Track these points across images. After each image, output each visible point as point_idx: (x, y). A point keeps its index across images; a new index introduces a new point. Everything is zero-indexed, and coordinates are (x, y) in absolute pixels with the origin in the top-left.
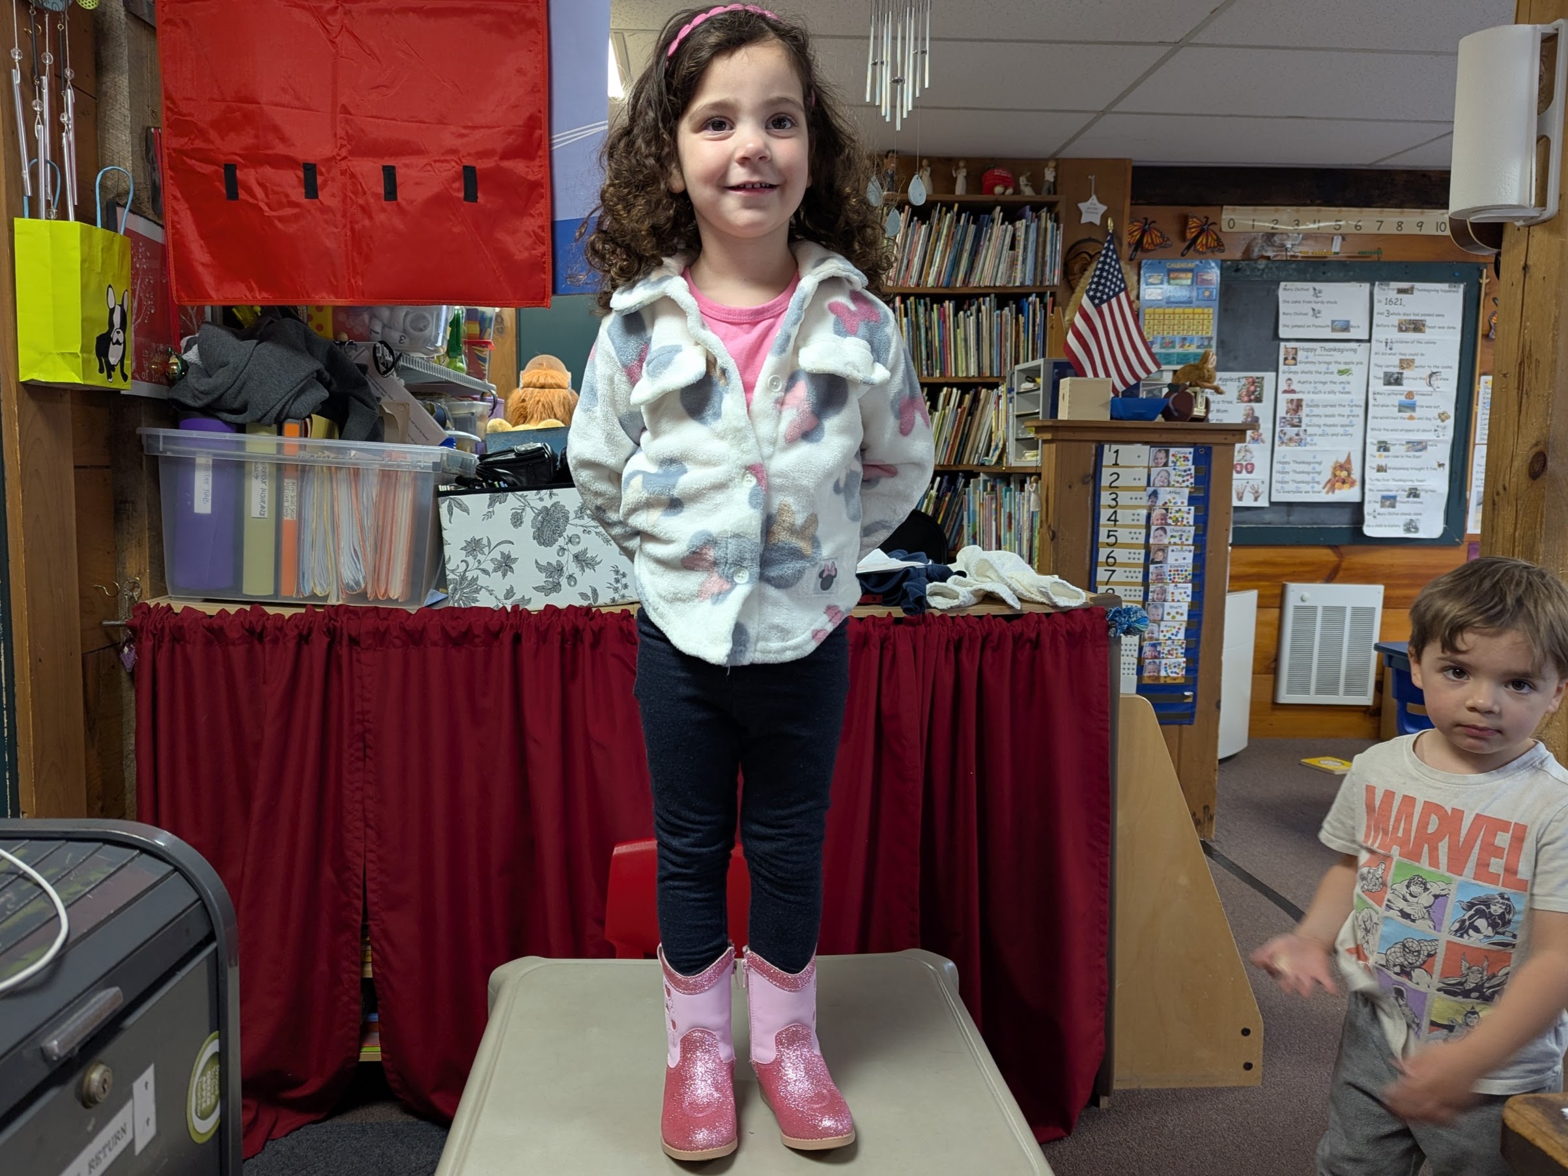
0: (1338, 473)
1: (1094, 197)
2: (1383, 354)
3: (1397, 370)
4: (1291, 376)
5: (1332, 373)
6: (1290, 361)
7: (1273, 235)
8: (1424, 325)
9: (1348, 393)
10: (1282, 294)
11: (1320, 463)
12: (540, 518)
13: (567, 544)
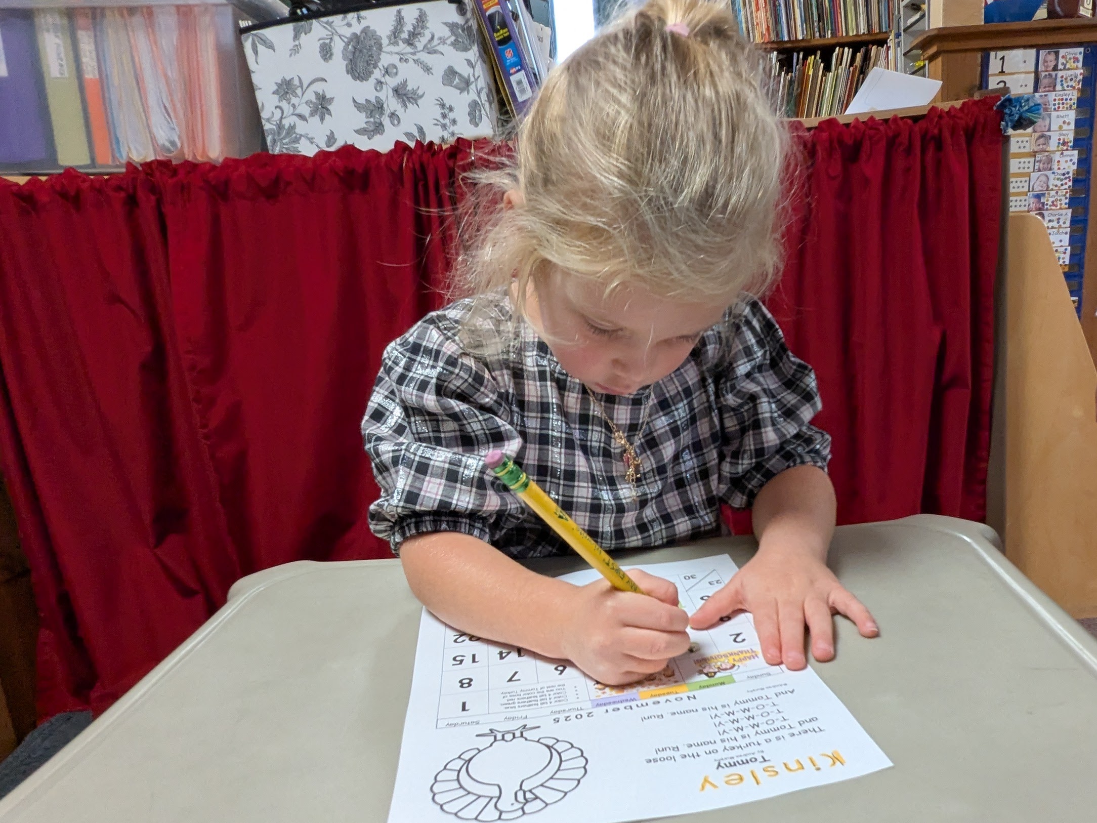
12: (350, 47)
13: (384, 76)
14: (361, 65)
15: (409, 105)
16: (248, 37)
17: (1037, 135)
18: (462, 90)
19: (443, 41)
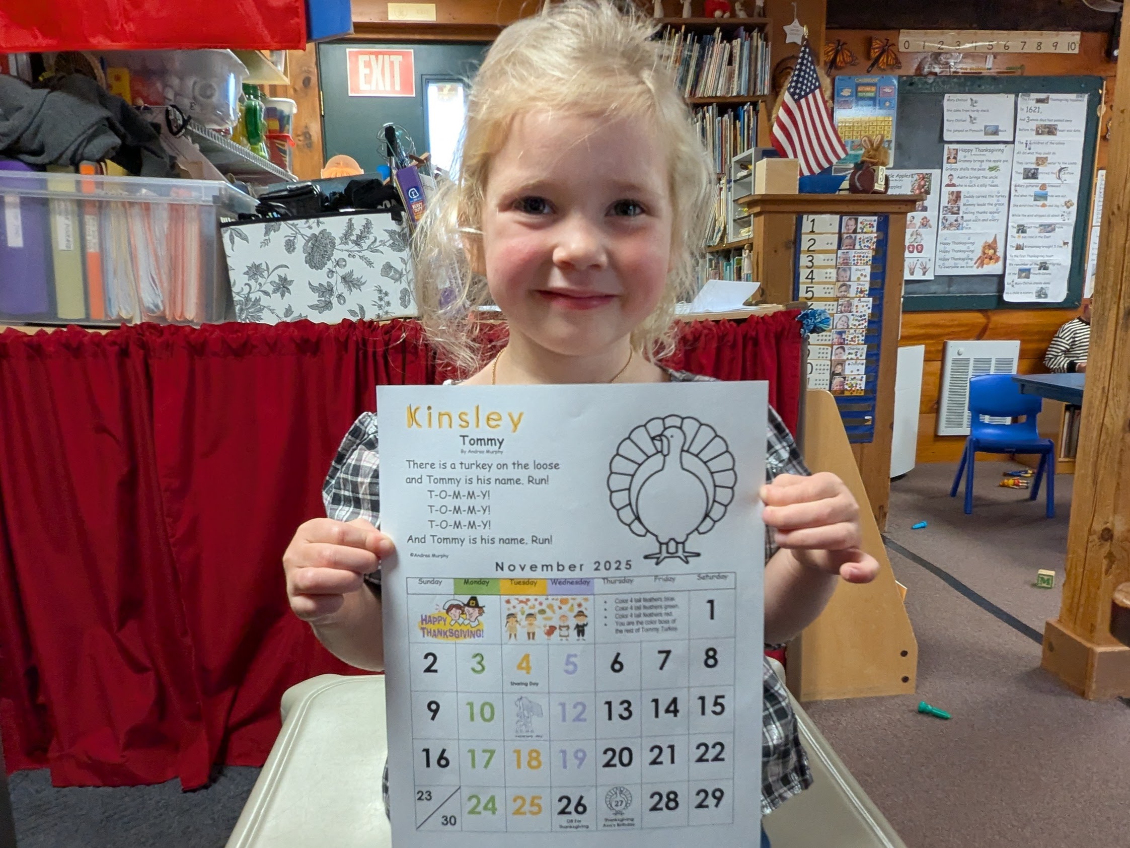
0: (986, 251)
1: (796, 21)
2: (1024, 153)
3: (1034, 166)
4: (952, 172)
5: (984, 169)
6: (952, 160)
7: (940, 54)
8: (1056, 129)
9: (997, 186)
10: (946, 103)
11: (973, 244)
12: (310, 244)
13: (335, 267)
14: (317, 257)
15: (354, 290)
16: (227, 231)
17: (840, 284)
18: (396, 280)
19: (383, 243)
